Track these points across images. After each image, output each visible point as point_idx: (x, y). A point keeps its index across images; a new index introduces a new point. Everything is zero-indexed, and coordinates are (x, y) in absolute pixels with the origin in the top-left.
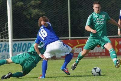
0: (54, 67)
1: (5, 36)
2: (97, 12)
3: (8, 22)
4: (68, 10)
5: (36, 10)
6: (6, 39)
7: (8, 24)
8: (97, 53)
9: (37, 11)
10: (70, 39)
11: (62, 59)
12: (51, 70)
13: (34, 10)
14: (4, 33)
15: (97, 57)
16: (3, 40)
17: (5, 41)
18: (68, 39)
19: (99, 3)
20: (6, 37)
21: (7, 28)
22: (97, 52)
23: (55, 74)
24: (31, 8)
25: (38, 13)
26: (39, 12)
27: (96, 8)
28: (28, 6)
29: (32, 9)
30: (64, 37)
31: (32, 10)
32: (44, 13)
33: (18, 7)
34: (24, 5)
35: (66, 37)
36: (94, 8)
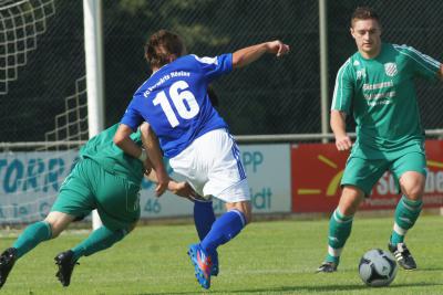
0: (265, 250)
1: (73, 130)
2: (368, 49)
3: (85, 74)
4: (317, 27)
5: (197, 29)
6: (76, 139)
7: (85, 81)
8: (429, 194)
9: (200, 32)
10: (325, 141)
11: (295, 216)
12: (251, 260)
13: (188, 30)
14: (73, 117)
15: (434, 210)
16: (69, 143)
17: (72, 147)
18: (320, 140)
19: (374, 16)
20: (80, 133)
21: (84, 99)
22: (432, 190)
23: (267, 274)
24: (175, 20)
25: (204, 39)
26: (208, 36)
27: (363, 32)
28: (164, 13)
29: (180, 23)
30: (305, 132)
31: (180, 28)
32: (225, 40)
33: (125, 15)
34: (148, 7)
35: (310, 132)
36: (355, 35)
